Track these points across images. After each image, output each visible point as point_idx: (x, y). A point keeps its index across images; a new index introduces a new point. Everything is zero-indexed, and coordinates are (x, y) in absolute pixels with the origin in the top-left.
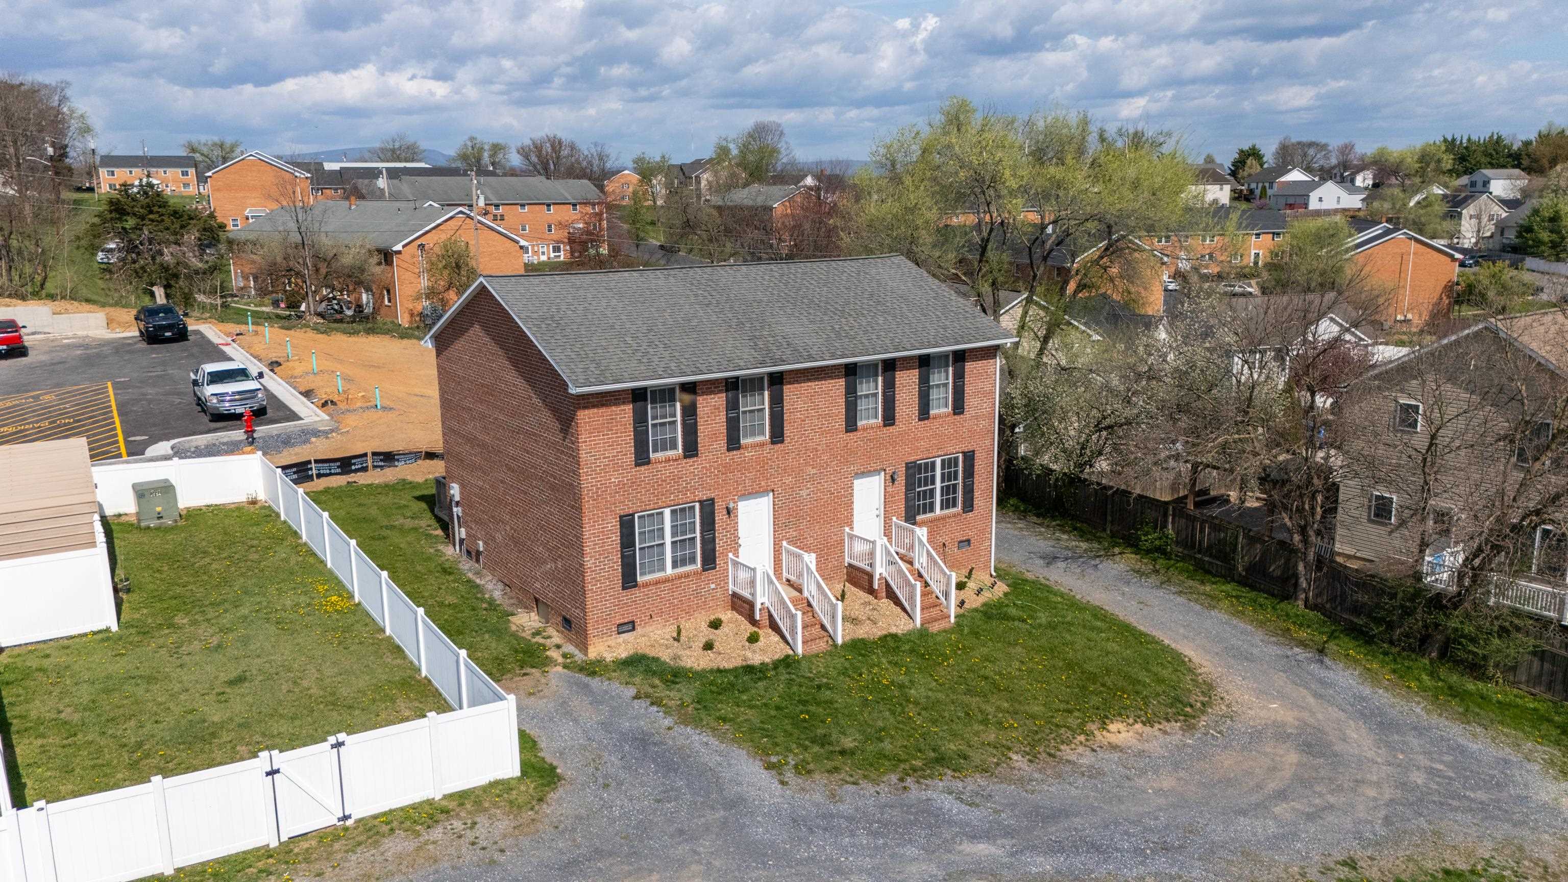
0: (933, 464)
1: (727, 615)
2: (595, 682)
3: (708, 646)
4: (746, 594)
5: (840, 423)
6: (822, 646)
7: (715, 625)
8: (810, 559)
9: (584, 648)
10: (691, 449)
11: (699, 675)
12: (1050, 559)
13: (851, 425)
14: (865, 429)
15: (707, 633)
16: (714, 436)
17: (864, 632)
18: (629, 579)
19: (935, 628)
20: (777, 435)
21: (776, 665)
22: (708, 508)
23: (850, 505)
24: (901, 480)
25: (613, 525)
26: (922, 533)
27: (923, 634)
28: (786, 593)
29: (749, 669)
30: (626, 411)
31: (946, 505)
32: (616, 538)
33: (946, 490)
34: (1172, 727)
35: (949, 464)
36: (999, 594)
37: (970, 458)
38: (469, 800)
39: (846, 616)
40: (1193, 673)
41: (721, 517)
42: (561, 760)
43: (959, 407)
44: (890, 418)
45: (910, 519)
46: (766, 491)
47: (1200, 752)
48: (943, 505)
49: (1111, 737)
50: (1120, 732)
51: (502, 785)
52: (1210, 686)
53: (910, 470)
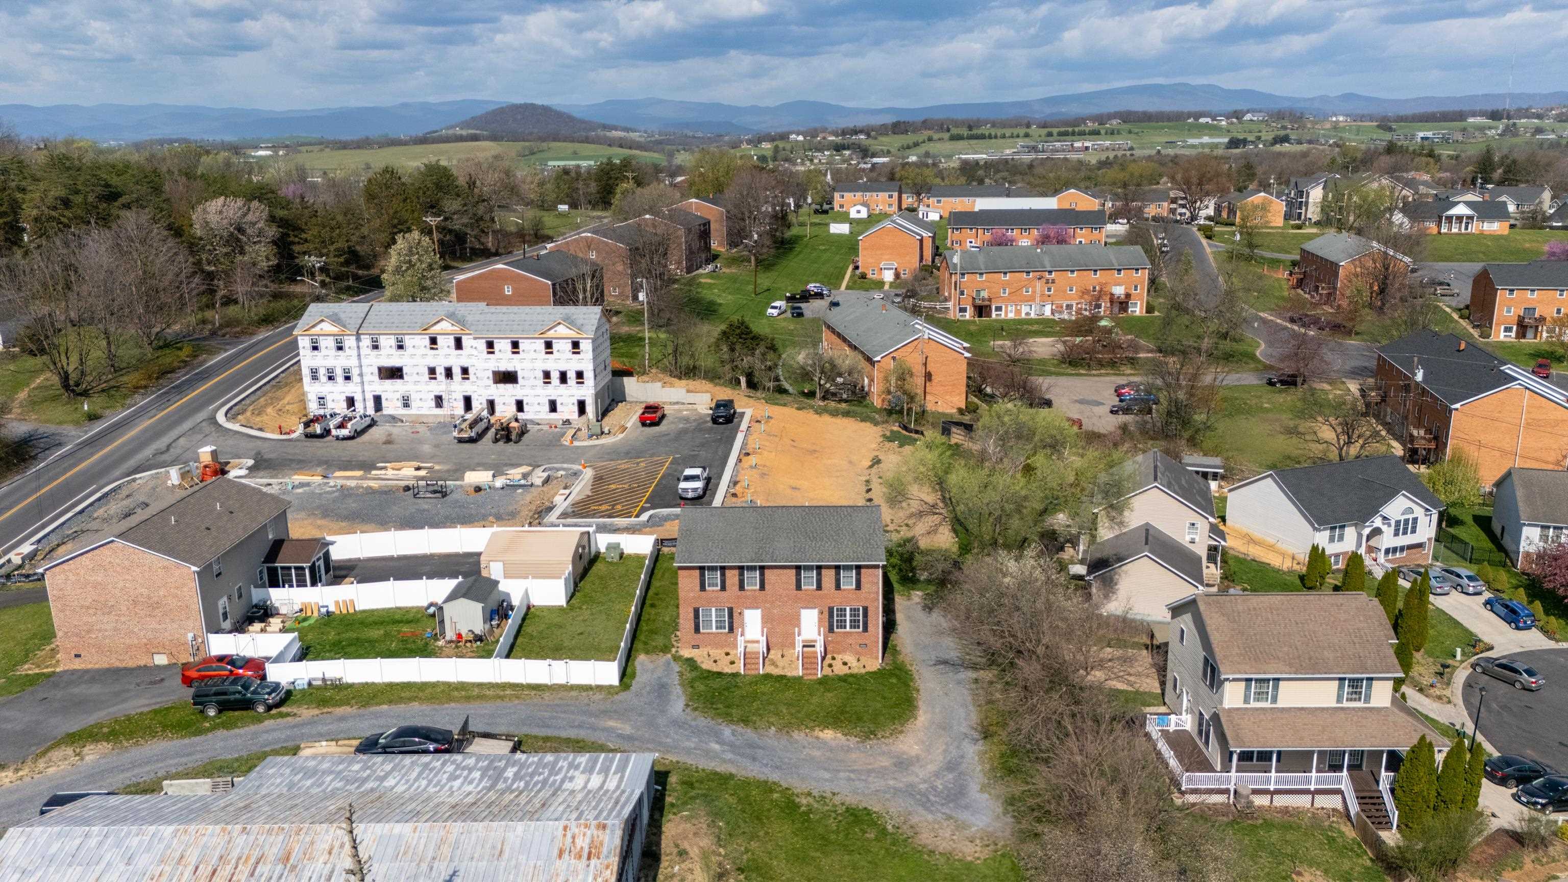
0: (845, 609)
1: (733, 652)
5: (793, 587)
6: (755, 672)
7: (727, 654)
9: (680, 650)
11: (701, 670)
12: (941, 662)
13: (799, 588)
14: (806, 590)
16: (733, 585)
17: (775, 671)
19: (806, 678)
20: (762, 588)
21: (730, 674)
22: (731, 610)
23: (799, 619)
24: (826, 613)
25: (691, 610)
29: (722, 673)
30: (698, 572)
32: (692, 615)
33: (853, 621)
34: (854, 740)
35: (854, 611)
36: (863, 671)
37: (866, 610)
38: (600, 688)
39: (774, 664)
40: (902, 725)
41: (735, 615)
42: (636, 685)
43: (858, 586)
44: (819, 587)
45: (831, 630)
46: (757, 608)
47: (849, 750)
48: (851, 627)
49: (821, 734)
50: (827, 734)
51: (611, 687)
52: (901, 732)
53: (831, 610)
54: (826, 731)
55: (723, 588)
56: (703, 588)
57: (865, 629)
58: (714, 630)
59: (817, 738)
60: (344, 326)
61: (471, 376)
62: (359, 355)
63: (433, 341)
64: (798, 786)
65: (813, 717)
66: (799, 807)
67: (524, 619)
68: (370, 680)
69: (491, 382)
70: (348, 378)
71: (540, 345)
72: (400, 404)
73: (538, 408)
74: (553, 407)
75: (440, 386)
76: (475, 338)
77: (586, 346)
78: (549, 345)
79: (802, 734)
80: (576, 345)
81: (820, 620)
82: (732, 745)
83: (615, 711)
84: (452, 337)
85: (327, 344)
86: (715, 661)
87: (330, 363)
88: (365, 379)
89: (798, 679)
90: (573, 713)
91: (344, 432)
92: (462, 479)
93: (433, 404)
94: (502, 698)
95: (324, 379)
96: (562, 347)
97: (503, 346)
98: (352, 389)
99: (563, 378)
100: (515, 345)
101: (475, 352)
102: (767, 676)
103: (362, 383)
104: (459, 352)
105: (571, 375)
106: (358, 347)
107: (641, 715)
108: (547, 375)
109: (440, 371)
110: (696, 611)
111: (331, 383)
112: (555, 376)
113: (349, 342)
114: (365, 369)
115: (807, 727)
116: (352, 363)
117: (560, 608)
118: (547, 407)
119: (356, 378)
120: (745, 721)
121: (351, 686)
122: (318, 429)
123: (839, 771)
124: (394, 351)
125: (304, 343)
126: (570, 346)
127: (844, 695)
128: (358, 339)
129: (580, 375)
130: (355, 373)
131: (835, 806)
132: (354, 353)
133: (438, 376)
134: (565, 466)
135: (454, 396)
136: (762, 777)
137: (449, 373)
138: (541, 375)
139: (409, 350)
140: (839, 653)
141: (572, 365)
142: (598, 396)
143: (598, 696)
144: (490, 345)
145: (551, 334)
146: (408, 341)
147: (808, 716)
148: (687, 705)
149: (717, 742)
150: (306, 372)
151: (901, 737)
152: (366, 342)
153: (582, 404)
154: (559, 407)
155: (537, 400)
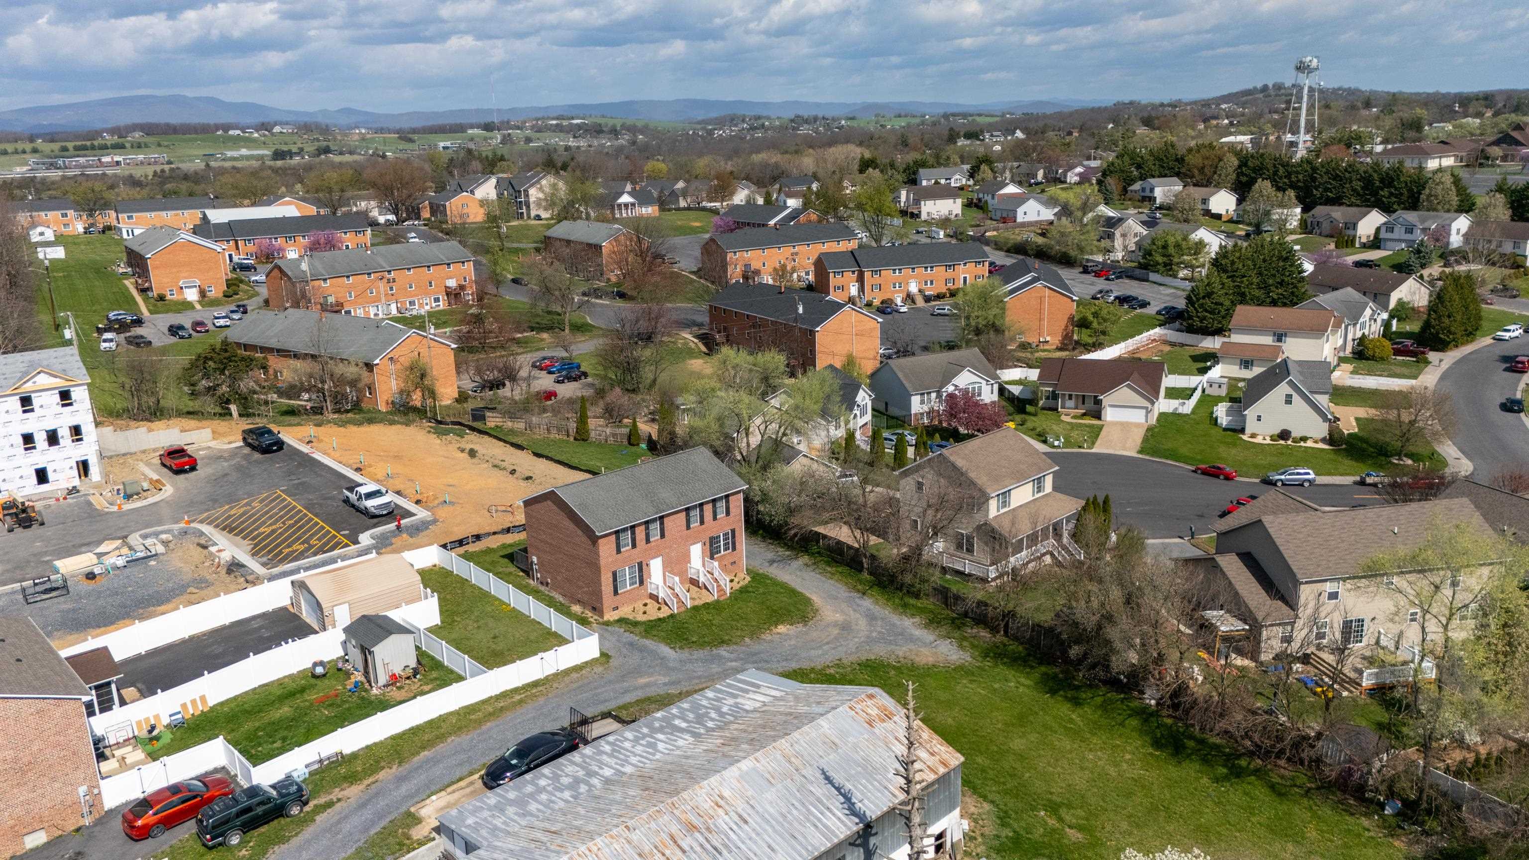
0: (719, 536)
1: (648, 601)
2: (609, 628)
3: (645, 613)
4: (655, 593)
5: (685, 528)
6: (683, 609)
7: (645, 605)
8: (677, 579)
9: (602, 616)
10: (634, 546)
11: (644, 623)
12: (772, 562)
13: (688, 527)
14: (693, 528)
15: (643, 609)
16: (641, 540)
17: (697, 603)
18: (616, 592)
19: (722, 599)
20: (663, 536)
21: (668, 617)
22: (640, 565)
23: (689, 556)
24: (708, 544)
25: (610, 575)
26: (716, 564)
27: (717, 601)
28: (669, 591)
29: (660, 619)
30: (614, 537)
31: (725, 550)
32: (611, 579)
33: (725, 545)
34: (800, 626)
35: (726, 535)
37: (733, 531)
39: (693, 597)
40: (812, 607)
41: (644, 567)
43: (728, 513)
44: (702, 523)
45: (711, 557)
46: (659, 556)
47: (806, 633)
48: (723, 551)
49: (778, 631)
51: (595, 659)
52: (817, 610)
53: (711, 539)
54: (779, 627)
56: (618, 551)
57: (734, 549)
58: (628, 587)
59: (779, 634)
65: (761, 622)
68: (369, 742)
71: (14, 403)
73: (21, 483)
74: (42, 476)
77: (80, 395)
78: (26, 401)
79: (768, 635)
80: (65, 396)
81: (704, 551)
92: (55, 570)
96: (46, 400)
99: (53, 438)
102: (696, 608)
105: (64, 433)
108: (28, 439)
110: (614, 574)
112: (40, 439)
115: (766, 630)
118: (33, 479)
120: (724, 642)
121: (354, 756)
123: (821, 647)
126: (57, 398)
129: (76, 431)
134: (159, 528)
138: (20, 440)
141: (63, 420)
145: (28, 386)
147: (756, 622)
148: (672, 648)
151: (822, 613)
153: (84, 467)
154: (51, 476)
155: (19, 472)
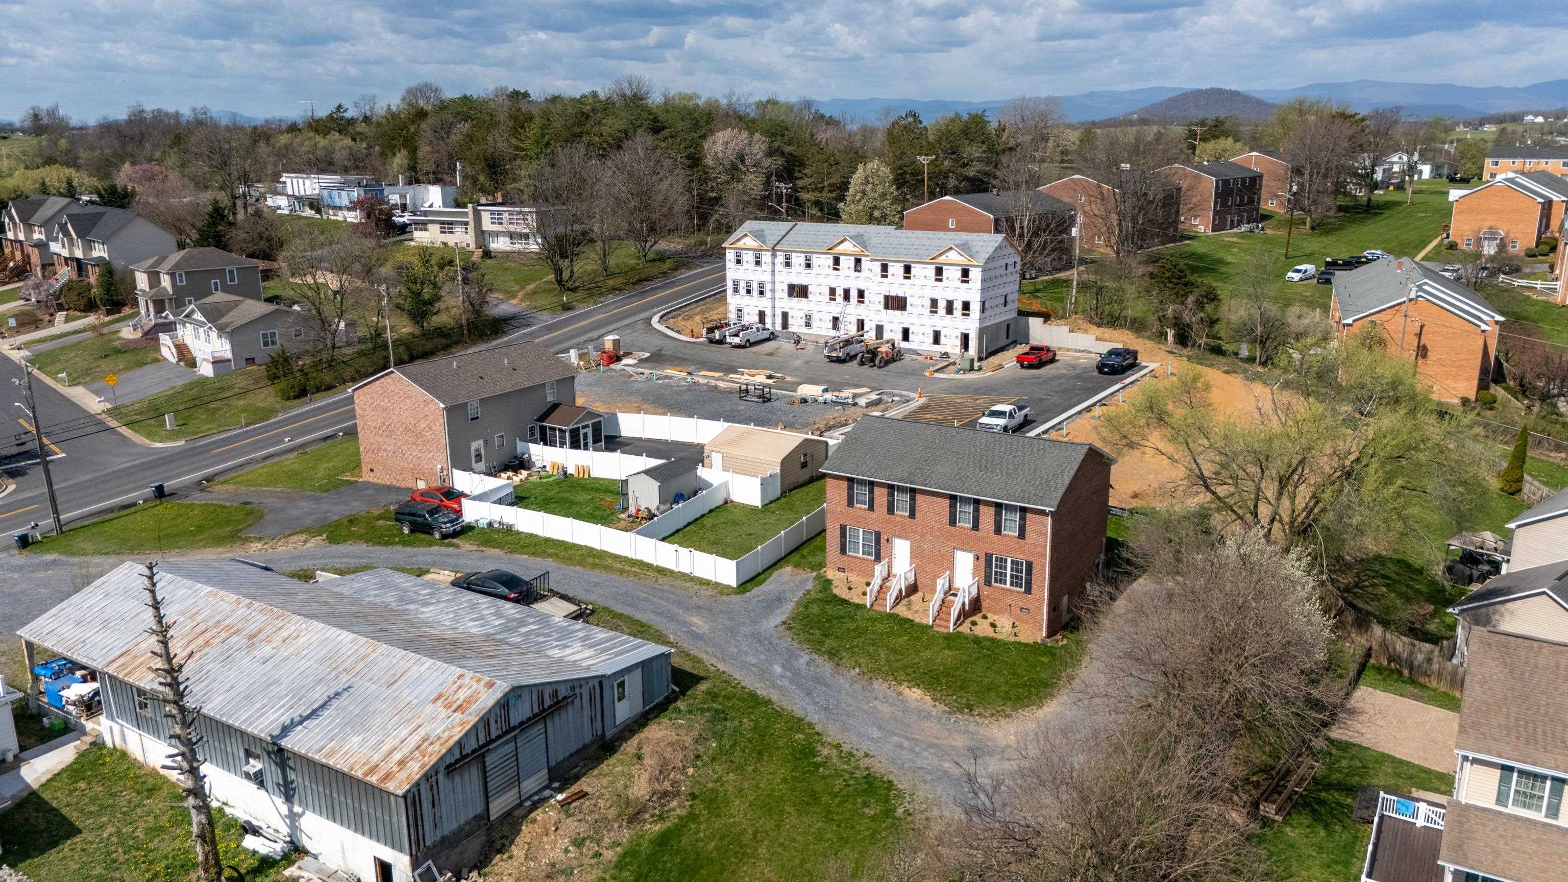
0: (1006, 560)
5: (946, 520)
6: (880, 608)
9: (828, 570)
11: (830, 594)
13: (953, 523)
14: (961, 528)
16: (882, 505)
17: (905, 613)
18: (843, 550)
20: (912, 515)
21: (855, 604)
22: (878, 535)
23: (953, 559)
24: (984, 562)
25: (838, 527)
29: (846, 601)
30: (845, 484)
31: (1014, 584)
32: (839, 532)
33: (1013, 577)
34: (941, 707)
35: (1016, 564)
36: (1012, 639)
37: (1030, 565)
38: (717, 584)
39: (909, 606)
40: (1015, 709)
41: (883, 541)
42: (756, 591)
43: (1022, 535)
44: (976, 527)
45: (988, 582)
46: (906, 538)
47: (928, 716)
48: (1012, 584)
49: (907, 692)
50: (914, 695)
51: (729, 587)
52: (1009, 716)
53: (989, 557)
54: (915, 690)
55: (871, 508)
56: (850, 503)
57: (1028, 590)
58: (861, 554)
59: (900, 694)
60: (764, 242)
61: (866, 299)
62: (773, 271)
63: (837, 261)
64: (833, 732)
65: (909, 671)
66: (815, 756)
67: (711, 511)
68: (535, 533)
69: (882, 306)
70: (761, 293)
71: (931, 270)
72: (802, 322)
73: (922, 338)
74: (937, 339)
75: (837, 307)
76: (872, 260)
77: (976, 274)
78: (939, 271)
79: (886, 685)
80: (965, 273)
81: (975, 568)
82: (797, 673)
83: (710, 610)
84: (852, 258)
85: (748, 257)
86: (850, 589)
87: (749, 276)
88: (777, 295)
89: (924, 628)
90: (668, 600)
91: (736, 340)
92: (796, 391)
93: (830, 325)
94: (622, 572)
95: (743, 292)
96: (952, 274)
97: (896, 269)
98: (764, 304)
99: (950, 308)
100: (907, 269)
101: (870, 275)
102: (893, 617)
103: (774, 299)
104: (857, 274)
105: (958, 306)
106: (773, 263)
107: (731, 619)
108: (934, 303)
109: (840, 292)
110: (843, 529)
111: (748, 297)
112: (942, 305)
113: (766, 257)
114: (778, 286)
115: (895, 678)
116: (766, 278)
117: (753, 510)
118: (931, 339)
119: (768, 294)
120: (832, 654)
121: (518, 533)
122: (717, 335)
123: (893, 734)
124: (802, 269)
125: (730, 255)
126: (959, 274)
127: (965, 658)
128: (774, 256)
129: (966, 306)
130: (768, 287)
131: (858, 768)
132: (768, 268)
133: (837, 297)
134: (904, 393)
135: (850, 318)
136: (800, 714)
137: (847, 295)
138: (928, 303)
139: (815, 269)
140: (995, 613)
141: (960, 294)
142: (982, 331)
143: (710, 592)
144: (885, 268)
145: (942, 259)
146: (816, 260)
147: (904, 668)
148: (784, 623)
149: (783, 666)
150: (729, 284)
151: (1003, 722)
152: (780, 258)
153: (965, 338)
154: (943, 340)
155: (923, 329)
